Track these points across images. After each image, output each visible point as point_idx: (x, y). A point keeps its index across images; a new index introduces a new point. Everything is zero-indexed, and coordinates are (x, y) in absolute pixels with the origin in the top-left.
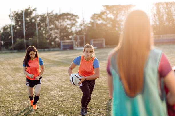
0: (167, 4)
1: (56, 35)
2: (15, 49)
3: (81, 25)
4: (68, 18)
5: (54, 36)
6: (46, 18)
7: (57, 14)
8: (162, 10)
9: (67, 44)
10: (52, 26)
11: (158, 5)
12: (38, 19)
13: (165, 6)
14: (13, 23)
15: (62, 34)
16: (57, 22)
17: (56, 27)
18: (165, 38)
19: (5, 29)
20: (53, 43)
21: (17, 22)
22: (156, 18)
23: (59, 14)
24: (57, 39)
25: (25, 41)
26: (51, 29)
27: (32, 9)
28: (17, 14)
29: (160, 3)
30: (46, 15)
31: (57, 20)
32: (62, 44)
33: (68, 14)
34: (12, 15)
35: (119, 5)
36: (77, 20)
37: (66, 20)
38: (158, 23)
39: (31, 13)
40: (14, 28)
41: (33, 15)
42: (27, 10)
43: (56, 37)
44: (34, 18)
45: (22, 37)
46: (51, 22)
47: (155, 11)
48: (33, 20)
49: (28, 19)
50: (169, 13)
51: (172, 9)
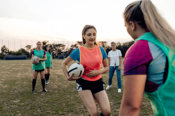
0: (103, 42)
1: (56, 53)
3: (67, 49)
4: (61, 46)
5: (55, 53)
6: (52, 46)
7: (56, 44)
9: (61, 57)
10: (54, 49)
13: (102, 43)
15: (59, 53)
16: (56, 48)
17: (56, 50)
20: (54, 56)
23: (58, 44)
24: (56, 55)
26: (54, 50)
27: (46, 42)
30: (52, 44)
31: (57, 47)
32: (59, 57)
33: (61, 45)
36: (65, 47)
37: (60, 47)
39: (46, 43)
41: (47, 44)
42: (44, 42)
43: (56, 54)
50: (103, 46)
51: (105, 44)
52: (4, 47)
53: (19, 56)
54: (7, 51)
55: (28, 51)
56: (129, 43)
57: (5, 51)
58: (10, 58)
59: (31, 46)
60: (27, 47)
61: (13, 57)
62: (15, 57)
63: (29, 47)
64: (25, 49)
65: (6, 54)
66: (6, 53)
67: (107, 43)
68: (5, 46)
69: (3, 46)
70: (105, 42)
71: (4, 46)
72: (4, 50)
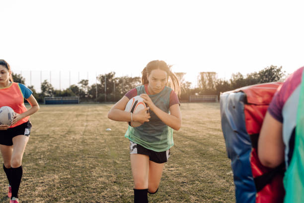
0: (209, 73)
2: (98, 101)
6: (123, 80)
7: (131, 78)
8: (206, 78)
10: (127, 86)
11: (202, 74)
12: (118, 81)
13: (208, 75)
14: (99, 83)
17: (131, 87)
18: (206, 98)
19: (93, 86)
21: (102, 82)
22: (201, 82)
23: (133, 77)
25: (106, 95)
27: (113, 73)
28: (102, 77)
29: (204, 73)
30: (123, 78)
31: (131, 82)
34: (99, 77)
38: (202, 87)
39: (112, 76)
40: (98, 86)
41: (113, 78)
42: (110, 74)
44: (114, 80)
46: (127, 83)
47: (200, 78)
48: (114, 81)
49: (110, 80)
50: (210, 80)
51: (213, 77)
52: (46, 83)
53: (67, 99)
54: (50, 90)
55: (84, 89)
56: (259, 74)
57: (47, 89)
58: (52, 101)
59: (87, 81)
60: (81, 82)
61: (57, 99)
62: (60, 99)
63: (85, 82)
64: (80, 86)
65: (49, 95)
66: (50, 92)
67: (216, 75)
68: (47, 81)
70: (214, 73)
71: (45, 81)
72: (46, 87)
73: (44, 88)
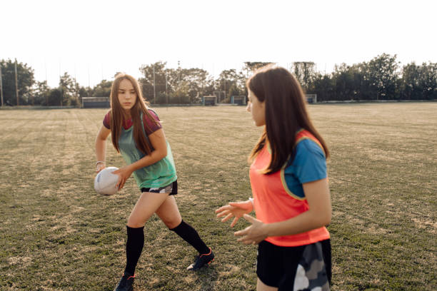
0: (305, 64)
3: (209, 81)
5: (183, 91)
6: (175, 72)
8: (301, 70)
11: (296, 64)
13: (303, 65)
14: (144, 77)
21: (147, 75)
28: (147, 67)
29: (298, 63)
31: (187, 75)
34: (142, 68)
35: (260, 63)
36: (206, 76)
45: (165, 90)
47: (293, 71)
49: (158, 73)
50: (306, 73)
51: (310, 69)
52: (66, 76)
54: (74, 87)
67: (315, 66)
68: (68, 74)
69: (63, 75)
70: (312, 64)
71: (66, 73)
73: (63, 83)
